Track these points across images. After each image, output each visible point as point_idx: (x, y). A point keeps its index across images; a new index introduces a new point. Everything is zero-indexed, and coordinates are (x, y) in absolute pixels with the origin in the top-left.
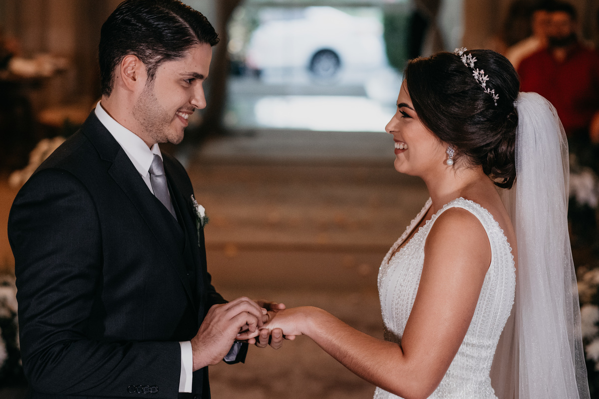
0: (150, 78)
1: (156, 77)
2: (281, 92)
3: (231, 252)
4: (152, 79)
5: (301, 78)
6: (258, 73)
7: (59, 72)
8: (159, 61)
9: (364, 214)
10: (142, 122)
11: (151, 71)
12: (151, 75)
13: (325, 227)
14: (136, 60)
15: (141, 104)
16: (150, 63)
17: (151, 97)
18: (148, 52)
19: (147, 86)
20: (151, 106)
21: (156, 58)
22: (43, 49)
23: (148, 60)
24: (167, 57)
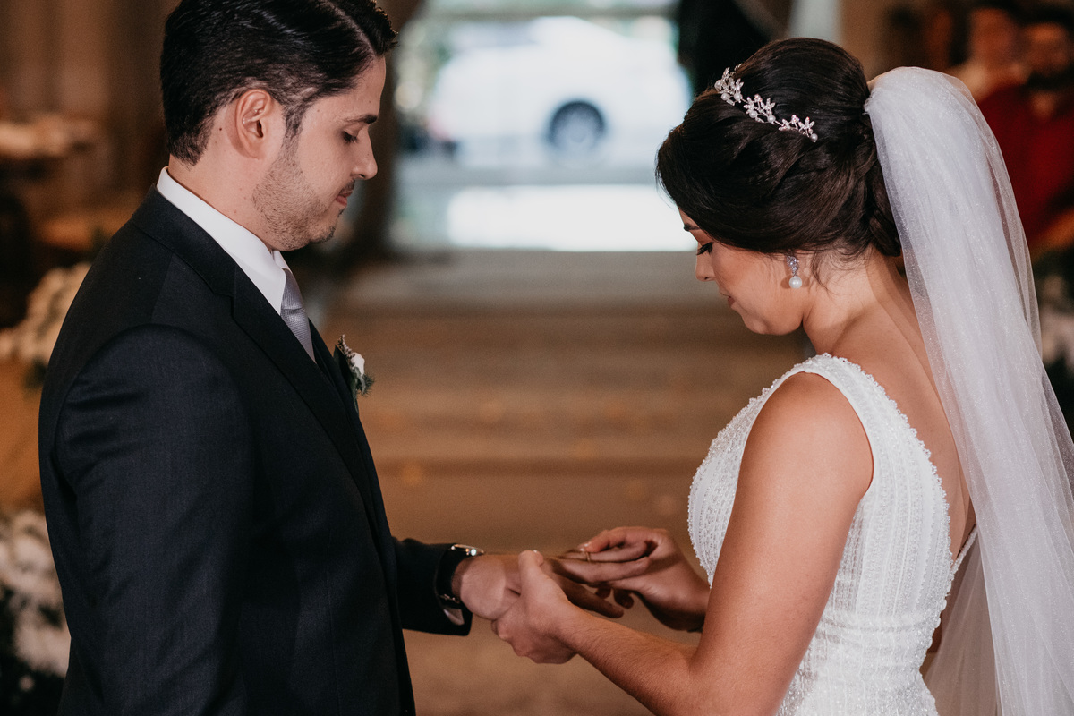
0: (291, 131)
1: (301, 130)
2: (496, 180)
3: (413, 478)
4: (296, 132)
5: (532, 156)
6: (450, 147)
7: (79, 148)
8: (310, 99)
9: (661, 402)
10: (269, 214)
11: (293, 117)
12: (294, 127)
13: (590, 428)
14: (265, 99)
15: (272, 182)
16: (292, 101)
17: (293, 168)
18: (290, 81)
19: (284, 147)
20: (292, 184)
21: (303, 92)
22: (51, 104)
23: (289, 97)
24: (327, 89)
